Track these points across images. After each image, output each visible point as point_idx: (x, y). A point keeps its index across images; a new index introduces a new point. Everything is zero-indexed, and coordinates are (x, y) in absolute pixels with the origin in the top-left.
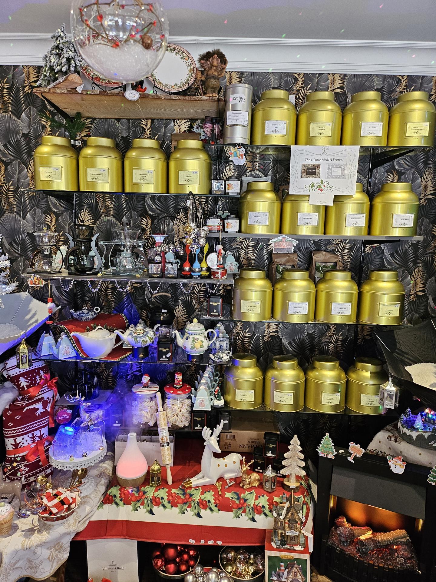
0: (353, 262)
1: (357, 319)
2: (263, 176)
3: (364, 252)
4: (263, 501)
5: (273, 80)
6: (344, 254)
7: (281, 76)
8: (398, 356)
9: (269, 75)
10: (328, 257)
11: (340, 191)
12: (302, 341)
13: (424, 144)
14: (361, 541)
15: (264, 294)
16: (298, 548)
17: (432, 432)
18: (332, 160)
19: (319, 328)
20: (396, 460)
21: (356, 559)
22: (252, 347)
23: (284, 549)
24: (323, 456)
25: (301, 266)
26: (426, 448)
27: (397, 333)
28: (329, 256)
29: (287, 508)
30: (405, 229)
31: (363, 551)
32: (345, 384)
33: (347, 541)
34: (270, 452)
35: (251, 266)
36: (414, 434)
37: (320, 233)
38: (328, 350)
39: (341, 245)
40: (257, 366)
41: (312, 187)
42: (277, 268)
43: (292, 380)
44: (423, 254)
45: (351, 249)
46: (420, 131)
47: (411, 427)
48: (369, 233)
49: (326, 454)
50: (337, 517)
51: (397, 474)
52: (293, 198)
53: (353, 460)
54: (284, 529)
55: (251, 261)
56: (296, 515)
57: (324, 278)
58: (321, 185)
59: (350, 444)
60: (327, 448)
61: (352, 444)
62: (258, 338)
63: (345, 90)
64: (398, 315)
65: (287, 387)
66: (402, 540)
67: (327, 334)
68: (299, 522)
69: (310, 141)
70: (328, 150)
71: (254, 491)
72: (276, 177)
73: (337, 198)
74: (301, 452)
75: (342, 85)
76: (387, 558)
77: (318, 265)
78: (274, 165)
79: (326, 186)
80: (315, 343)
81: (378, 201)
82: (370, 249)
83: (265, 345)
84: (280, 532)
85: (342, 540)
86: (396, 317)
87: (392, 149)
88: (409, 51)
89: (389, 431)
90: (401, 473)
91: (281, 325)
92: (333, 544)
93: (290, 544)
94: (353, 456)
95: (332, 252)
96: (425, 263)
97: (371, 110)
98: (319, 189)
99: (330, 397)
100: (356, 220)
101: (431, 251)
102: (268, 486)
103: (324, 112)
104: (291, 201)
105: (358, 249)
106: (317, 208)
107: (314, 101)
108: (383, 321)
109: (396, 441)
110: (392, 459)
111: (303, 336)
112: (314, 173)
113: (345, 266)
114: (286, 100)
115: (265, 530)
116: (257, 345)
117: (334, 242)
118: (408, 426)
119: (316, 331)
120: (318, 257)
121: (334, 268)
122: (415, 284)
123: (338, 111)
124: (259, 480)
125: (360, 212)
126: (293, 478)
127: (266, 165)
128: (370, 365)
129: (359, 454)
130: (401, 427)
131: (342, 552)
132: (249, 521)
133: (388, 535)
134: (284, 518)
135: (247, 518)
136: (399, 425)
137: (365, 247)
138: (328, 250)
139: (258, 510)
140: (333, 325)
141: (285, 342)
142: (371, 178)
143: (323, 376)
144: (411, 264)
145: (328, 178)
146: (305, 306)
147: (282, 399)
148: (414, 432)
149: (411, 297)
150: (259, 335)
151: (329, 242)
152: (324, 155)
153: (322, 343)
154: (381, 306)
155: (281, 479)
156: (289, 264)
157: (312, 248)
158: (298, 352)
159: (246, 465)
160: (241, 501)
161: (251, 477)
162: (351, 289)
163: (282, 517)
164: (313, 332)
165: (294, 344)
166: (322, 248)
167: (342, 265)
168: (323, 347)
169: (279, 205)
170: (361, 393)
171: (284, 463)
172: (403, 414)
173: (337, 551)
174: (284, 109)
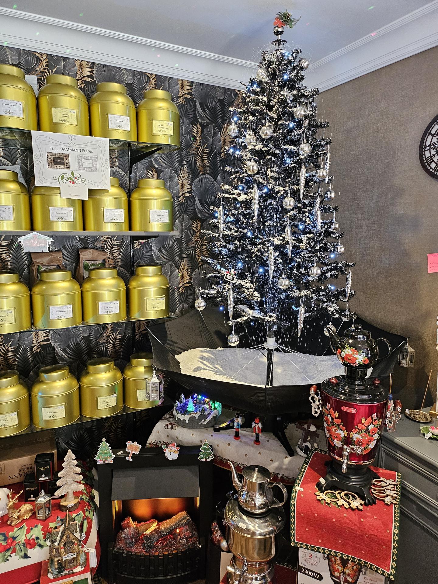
0: (123, 259)
1: (127, 316)
2: (10, 164)
3: (133, 248)
4: (37, 532)
5: (10, 56)
6: (114, 251)
7: (20, 52)
8: (169, 346)
9: (5, 49)
10: (96, 255)
11: (94, 185)
12: (78, 346)
13: (171, 143)
14: (146, 536)
15: (18, 301)
16: (78, 569)
17: (201, 412)
18: (82, 151)
19: (95, 329)
20: (170, 447)
21: (142, 556)
22: (18, 362)
23: (62, 576)
24: (102, 463)
25: (68, 265)
26: (197, 428)
27: (168, 325)
28: (96, 253)
29: (62, 532)
30: (162, 224)
31: (148, 546)
32: (121, 384)
33: (132, 542)
34: (43, 476)
35: (7, 268)
36: (187, 418)
37: (78, 229)
38: (107, 351)
39: (110, 242)
40: (20, 383)
41: (62, 179)
42: (38, 269)
43: (63, 390)
44: (187, 248)
45: (120, 246)
46: (166, 130)
47: (184, 411)
48: (130, 229)
49: (104, 460)
50: (123, 520)
51: (173, 460)
52: (43, 190)
53: (132, 458)
54: (60, 556)
55: (6, 263)
56: (71, 536)
57: (89, 277)
58: (72, 177)
59: (127, 443)
60: (105, 453)
61: (129, 443)
62: (25, 350)
63: (95, 79)
64: (164, 308)
65: (57, 399)
66: (183, 522)
67: (105, 335)
68: (76, 542)
69: (55, 128)
70: (75, 139)
71: (24, 524)
72: (27, 166)
73: (91, 192)
74: (77, 466)
75: (91, 74)
76: (171, 544)
77: (85, 264)
78: (23, 152)
79: (78, 178)
80: (92, 345)
81: (135, 196)
82: (139, 245)
83: (35, 357)
84: (56, 559)
85: (128, 542)
86: (163, 310)
87: (144, 145)
88: (153, 49)
89: (166, 419)
90: (175, 459)
91: (51, 332)
92: (119, 549)
93: (68, 569)
94: (131, 455)
95: (102, 249)
96: (189, 256)
97: (117, 102)
98: (70, 182)
99: (107, 400)
100: (114, 215)
101: (193, 245)
102: (41, 514)
103: (68, 98)
104: (40, 194)
105: (127, 245)
106: (71, 202)
107: (54, 84)
108: (152, 315)
109: (172, 428)
110: (167, 447)
111: (78, 340)
112: (63, 164)
113: (116, 263)
114: (20, 79)
115: (41, 563)
116: (24, 359)
117: (102, 239)
118: (181, 412)
119: (92, 333)
120: (86, 254)
121: (103, 266)
122: (183, 277)
123: (82, 99)
124: (31, 510)
125: (119, 207)
126: (71, 496)
127: (13, 152)
128: (144, 360)
129: (136, 451)
130: (176, 413)
131: (129, 554)
132: (21, 559)
133: (170, 522)
134: (58, 544)
135: (18, 557)
136: (175, 412)
137: (133, 244)
138: (96, 248)
139: (31, 544)
140: (110, 325)
141: (59, 350)
142: (131, 173)
143: (97, 379)
144: (177, 259)
145: (79, 170)
146: (70, 308)
147: (52, 415)
148: (186, 415)
149: (181, 289)
150: (26, 346)
151: (96, 239)
152: (71, 145)
153: (100, 345)
154: (147, 300)
155: (57, 501)
156: (53, 264)
157: (79, 245)
158: (75, 358)
159: (12, 500)
160: (9, 541)
161: (20, 510)
162: (119, 286)
163: (56, 544)
164: (89, 335)
165: (68, 351)
166: (90, 246)
167: (111, 261)
168: (101, 349)
169: (27, 198)
170: (137, 389)
171: (58, 483)
172: (177, 401)
173: (124, 555)
174: (20, 88)
